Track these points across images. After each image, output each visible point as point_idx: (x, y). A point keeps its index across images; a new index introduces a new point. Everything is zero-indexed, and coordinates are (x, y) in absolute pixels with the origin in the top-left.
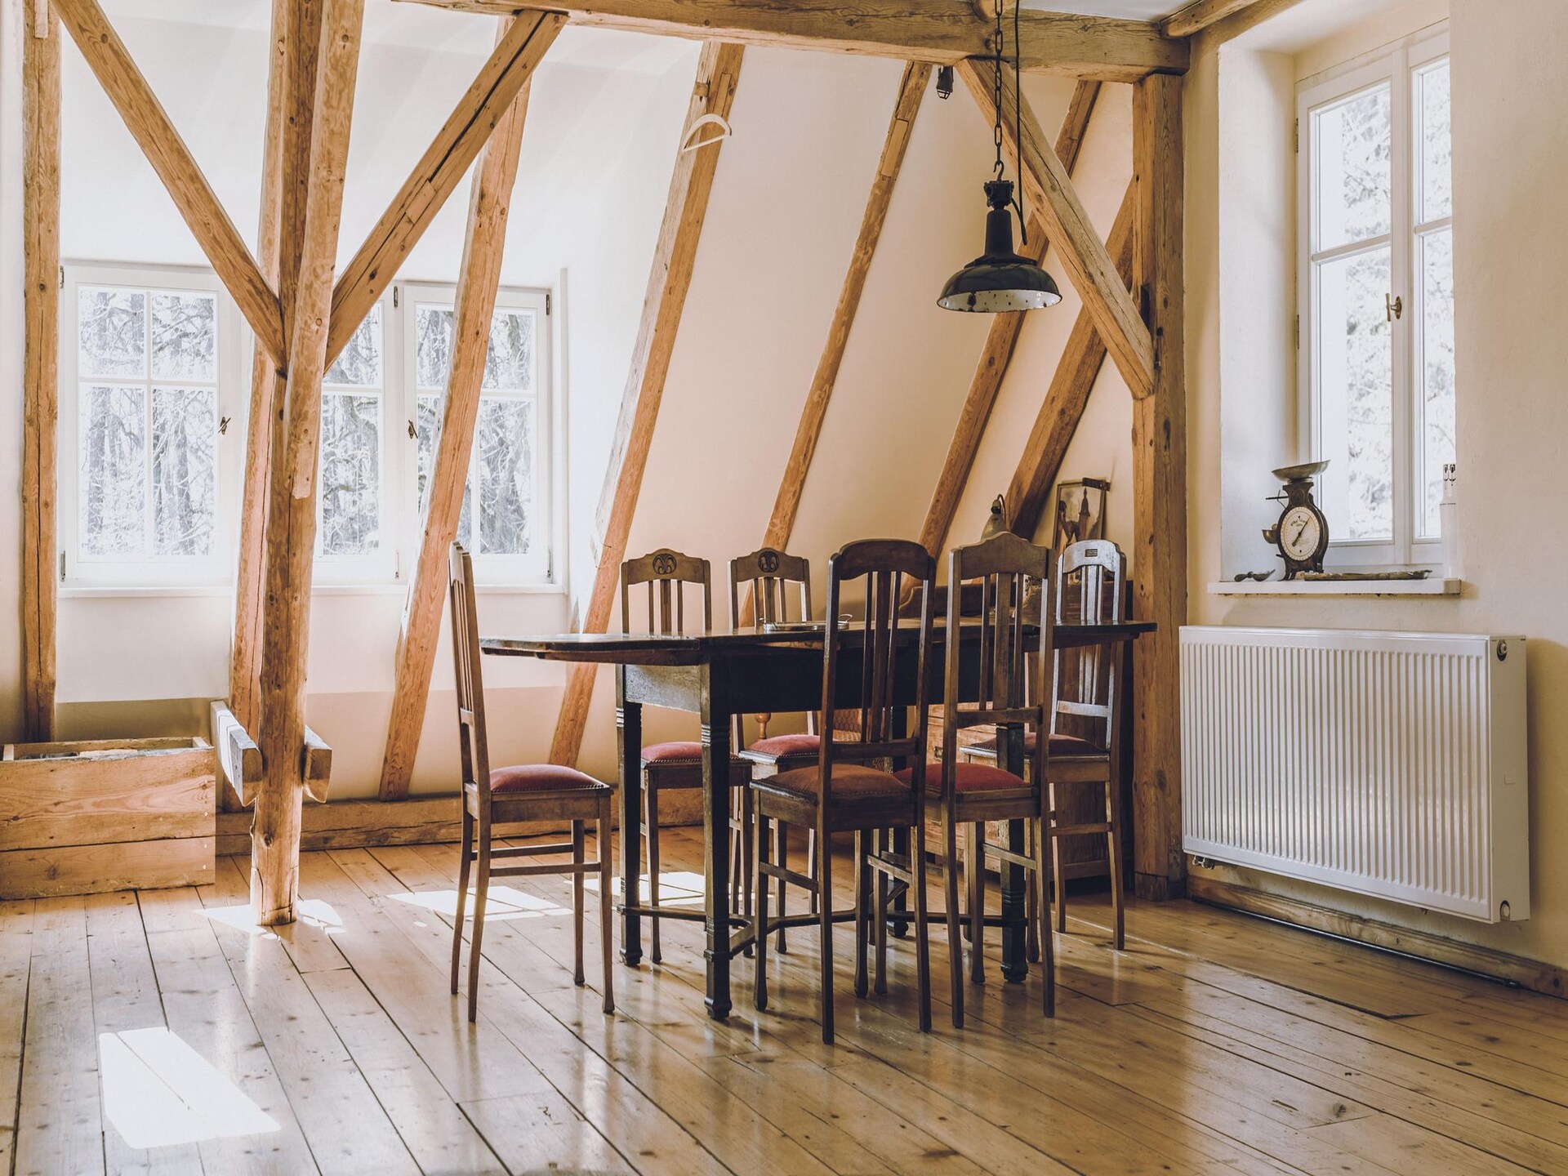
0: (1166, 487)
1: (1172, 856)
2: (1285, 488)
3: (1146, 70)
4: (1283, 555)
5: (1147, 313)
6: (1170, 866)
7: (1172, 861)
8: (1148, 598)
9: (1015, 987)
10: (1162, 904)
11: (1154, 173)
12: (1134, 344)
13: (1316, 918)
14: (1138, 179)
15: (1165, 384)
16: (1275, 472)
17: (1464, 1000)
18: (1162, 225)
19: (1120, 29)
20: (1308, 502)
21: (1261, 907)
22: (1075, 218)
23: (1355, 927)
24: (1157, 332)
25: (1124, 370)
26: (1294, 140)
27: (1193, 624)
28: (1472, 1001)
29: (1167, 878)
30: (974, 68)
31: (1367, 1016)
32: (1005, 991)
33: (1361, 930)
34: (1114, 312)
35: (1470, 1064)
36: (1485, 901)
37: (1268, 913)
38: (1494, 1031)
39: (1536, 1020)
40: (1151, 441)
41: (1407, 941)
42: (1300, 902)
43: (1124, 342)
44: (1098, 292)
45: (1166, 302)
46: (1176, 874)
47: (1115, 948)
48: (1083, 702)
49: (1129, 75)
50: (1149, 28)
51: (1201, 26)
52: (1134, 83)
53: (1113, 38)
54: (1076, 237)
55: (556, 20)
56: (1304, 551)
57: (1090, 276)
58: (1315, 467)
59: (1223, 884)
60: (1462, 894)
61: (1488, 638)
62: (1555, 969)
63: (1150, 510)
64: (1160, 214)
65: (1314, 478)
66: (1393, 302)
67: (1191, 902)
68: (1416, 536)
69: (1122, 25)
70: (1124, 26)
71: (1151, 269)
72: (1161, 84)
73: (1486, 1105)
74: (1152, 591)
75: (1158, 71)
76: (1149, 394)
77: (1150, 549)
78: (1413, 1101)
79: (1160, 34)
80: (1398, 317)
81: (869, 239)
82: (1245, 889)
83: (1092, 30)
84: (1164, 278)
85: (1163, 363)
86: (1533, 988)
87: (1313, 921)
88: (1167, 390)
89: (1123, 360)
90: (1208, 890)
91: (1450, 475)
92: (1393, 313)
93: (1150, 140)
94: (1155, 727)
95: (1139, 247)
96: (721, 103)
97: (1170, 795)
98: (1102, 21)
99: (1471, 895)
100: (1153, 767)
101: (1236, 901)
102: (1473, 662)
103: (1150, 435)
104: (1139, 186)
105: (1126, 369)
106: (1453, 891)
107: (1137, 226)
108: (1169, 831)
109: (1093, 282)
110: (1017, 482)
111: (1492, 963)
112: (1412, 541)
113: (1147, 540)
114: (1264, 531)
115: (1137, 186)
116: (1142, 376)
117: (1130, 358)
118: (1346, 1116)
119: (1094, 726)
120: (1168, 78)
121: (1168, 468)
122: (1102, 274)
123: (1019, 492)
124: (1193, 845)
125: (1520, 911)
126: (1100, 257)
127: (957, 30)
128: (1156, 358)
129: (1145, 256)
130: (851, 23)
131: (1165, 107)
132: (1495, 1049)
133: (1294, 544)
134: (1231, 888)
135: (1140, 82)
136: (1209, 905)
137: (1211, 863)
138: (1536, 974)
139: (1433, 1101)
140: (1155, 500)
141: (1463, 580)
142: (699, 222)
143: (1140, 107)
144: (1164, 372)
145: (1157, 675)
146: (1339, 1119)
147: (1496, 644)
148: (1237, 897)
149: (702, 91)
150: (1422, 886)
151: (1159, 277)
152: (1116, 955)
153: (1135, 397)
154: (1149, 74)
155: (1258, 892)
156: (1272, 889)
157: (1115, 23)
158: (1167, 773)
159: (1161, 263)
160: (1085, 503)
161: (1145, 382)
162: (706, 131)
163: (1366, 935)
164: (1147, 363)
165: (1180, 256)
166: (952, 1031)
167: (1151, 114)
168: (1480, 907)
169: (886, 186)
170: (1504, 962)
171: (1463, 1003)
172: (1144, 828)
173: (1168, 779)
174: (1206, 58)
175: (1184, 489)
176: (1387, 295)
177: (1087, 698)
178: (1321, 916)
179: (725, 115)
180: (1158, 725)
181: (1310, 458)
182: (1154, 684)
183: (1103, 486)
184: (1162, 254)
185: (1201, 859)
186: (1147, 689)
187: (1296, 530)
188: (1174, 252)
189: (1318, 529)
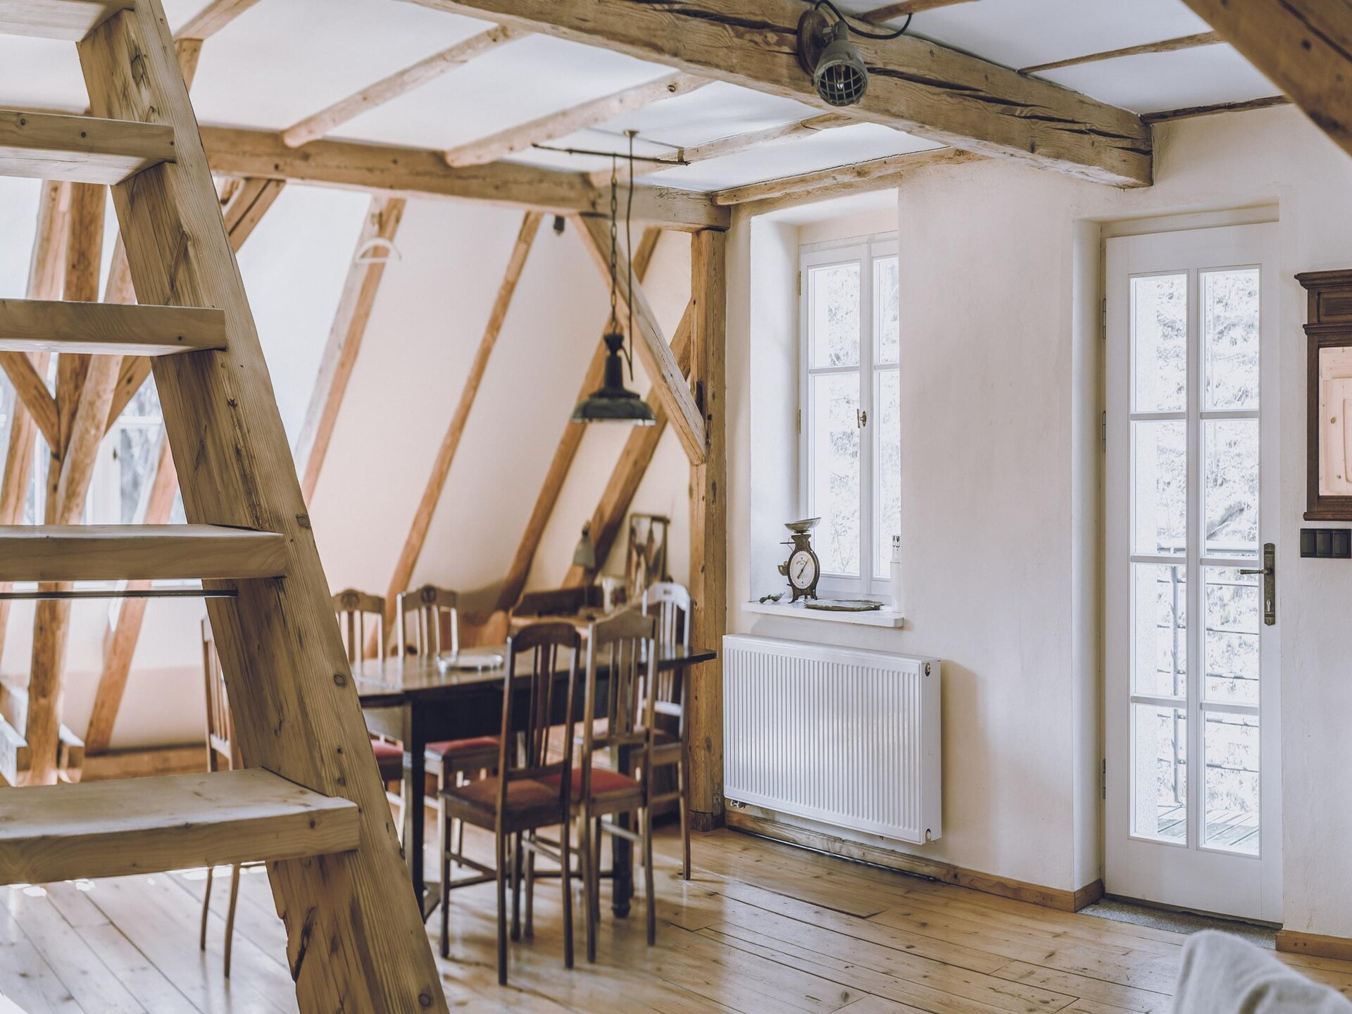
0: (713, 530)
1: (715, 798)
2: (793, 537)
3: (702, 226)
4: (792, 584)
5: (701, 402)
6: (714, 806)
7: (715, 801)
8: (700, 612)
9: (621, 922)
10: (708, 833)
11: (706, 300)
12: (693, 426)
13: (813, 840)
14: (695, 303)
15: (713, 456)
16: (788, 525)
17: (906, 895)
18: (712, 340)
19: (685, 197)
20: (809, 550)
21: (775, 833)
22: (654, 335)
23: (837, 846)
24: (708, 418)
25: (685, 444)
26: (798, 285)
27: (731, 633)
28: (909, 895)
29: (712, 813)
30: (585, 222)
31: (852, 918)
32: (614, 925)
33: (841, 847)
34: (680, 404)
35: (913, 947)
36: (917, 831)
37: (779, 837)
38: (923, 918)
39: (946, 905)
40: (703, 497)
41: (870, 854)
42: (802, 829)
43: (686, 425)
44: (669, 389)
45: (714, 396)
46: (718, 812)
47: (684, 879)
48: (662, 700)
49: (691, 228)
50: (704, 197)
51: (738, 202)
52: (693, 233)
53: (680, 203)
54: (655, 349)
55: (278, 186)
56: (803, 583)
57: (664, 377)
58: (810, 522)
59: (750, 816)
60: (904, 826)
61: (920, 662)
62: (955, 868)
63: (701, 548)
64: (710, 331)
65: (810, 531)
66: (861, 415)
67: (727, 830)
68: (874, 576)
69: (686, 194)
70: (687, 194)
71: (704, 369)
72: (711, 237)
73: (925, 977)
74: (703, 606)
75: (709, 228)
76: (702, 463)
77: (702, 576)
78: (886, 981)
79: (711, 201)
80: (864, 425)
81: (495, 326)
82: (765, 820)
83: (666, 197)
84: (713, 379)
85: (712, 440)
86: (943, 880)
87: (812, 842)
88: (714, 461)
89: (685, 438)
90: (739, 821)
91: (896, 542)
92: (861, 422)
93: (704, 277)
94: (704, 706)
95: (696, 353)
96: (389, 228)
97: (714, 755)
98: (673, 191)
99: (909, 827)
100: (703, 735)
101: (759, 828)
102: (912, 677)
103: (703, 492)
104: (696, 308)
105: (686, 443)
106: (899, 824)
107: (694, 337)
108: (713, 780)
109: (666, 382)
110: (600, 511)
111: (920, 866)
112: (872, 579)
113: (700, 569)
114: (779, 567)
115: (694, 309)
116: (698, 450)
117: (690, 437)
118: (850, 1000)
119: (673, 720)
120: (716, 233)
121: (715, 517)
122: (672, 375)
123: (602, 517)
124: (731, 792)
125: (936, 835)
126: (670, 363)
127: (572, 194)
128: (707, 437)
129: (700, 360)
130: (497, 187)
131: (714, 254)
132: (927, 932)
133: (798, 578)
134: (756, 819)
135: (697, 233)
136: (740, 832)
137: (743, 805)
138: (944, 872)
139: (897, 979)
140: (706, 540)
141: (905, 618)
142: (367, 315)
143: (697, 252)
144: (712, 447)
145: (706, 669)
146: (847, 1003)
147: (925, 665)
148: (759, 826)
149: (376, 220)
150: (881, 822)
151: (709, 378)
152: (685, 885)
153: (691, 463)
154: (703, 229)
155: (774, 822)
156: (783, 820)
157: (681, 192)
158: (712, 739)
159: (711, 368)
160: (651, 532)
161: (699, 454)
162: (377, 251)
163: (844, 852)
164: (701, 441)
165: (723, 362)
166: (588, 966)
167: (705, 258)
168: (915, 835)
169: (509, 288)
170: (927, 865)
171: (906, 897)
172: (696, 779)
173: (713, 744)
174: (742, 224)
175: (725, 532)
176: (858, 410)
177: (665, 698)
178: (815, 838)
179: (391, 239)
180: (707, 705)
181: (807, 516)
182: (704, 675)
183: (664, 521)
184: (712, 361)
185: (736, 802)
186: (699, 678)
187: (800, 567)
188: (719, 359)
189: (814, 567)
